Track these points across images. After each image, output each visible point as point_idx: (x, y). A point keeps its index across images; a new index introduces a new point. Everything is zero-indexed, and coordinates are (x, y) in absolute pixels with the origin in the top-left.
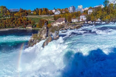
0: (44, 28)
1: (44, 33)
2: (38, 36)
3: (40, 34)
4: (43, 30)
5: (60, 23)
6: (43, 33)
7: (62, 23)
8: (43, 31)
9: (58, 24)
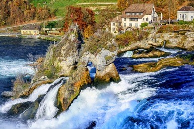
0: (68, 36)
1: (66, 55)
2: (46, 61)
3: (55, 57)
4: (62, 45)
5: (134, 23)
6: (63, 52)
7: (140, 22)
8: (64, 47)
9: (128, 25)
